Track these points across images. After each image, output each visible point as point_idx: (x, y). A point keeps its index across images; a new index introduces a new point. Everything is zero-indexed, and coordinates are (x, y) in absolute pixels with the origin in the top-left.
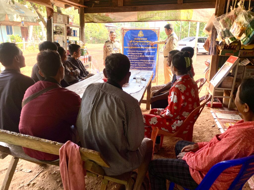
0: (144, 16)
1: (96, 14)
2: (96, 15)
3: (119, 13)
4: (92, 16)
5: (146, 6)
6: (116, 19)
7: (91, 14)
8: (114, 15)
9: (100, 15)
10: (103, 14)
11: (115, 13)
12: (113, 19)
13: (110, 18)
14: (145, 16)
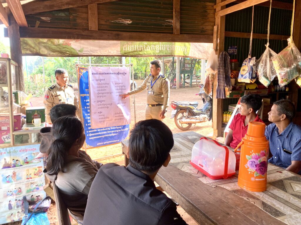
0: (130, 48)
1: (45, 40)
2: (44, 43)
3: (91, 42)
4: (35, 43)
5: (134, 34)
6: (85, 51)
7: (34, 39)
8: (80, 43)
9: (52, 42)
10: (58, 42)
11: (83, 41)
12: (79, 51)
13: (73, 49)
14: (132, 48)
